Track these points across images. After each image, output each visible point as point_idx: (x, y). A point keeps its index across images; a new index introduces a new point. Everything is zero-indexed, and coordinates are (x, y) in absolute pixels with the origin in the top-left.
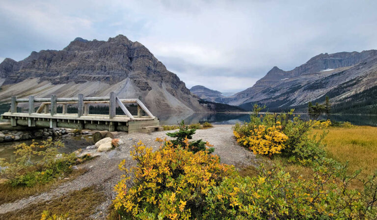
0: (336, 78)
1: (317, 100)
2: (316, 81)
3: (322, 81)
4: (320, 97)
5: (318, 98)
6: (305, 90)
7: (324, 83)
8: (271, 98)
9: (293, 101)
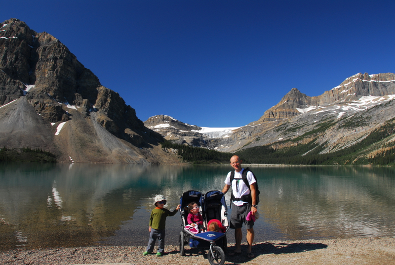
0: (381, 111)
1: (358, 143)
2: (356, 114)
3: (364, 114)
4: (361, 139)
5: (360, 140)
6: (340, 127)
7: (367, 118)
8: (289, 140)
9: (323, 145)
